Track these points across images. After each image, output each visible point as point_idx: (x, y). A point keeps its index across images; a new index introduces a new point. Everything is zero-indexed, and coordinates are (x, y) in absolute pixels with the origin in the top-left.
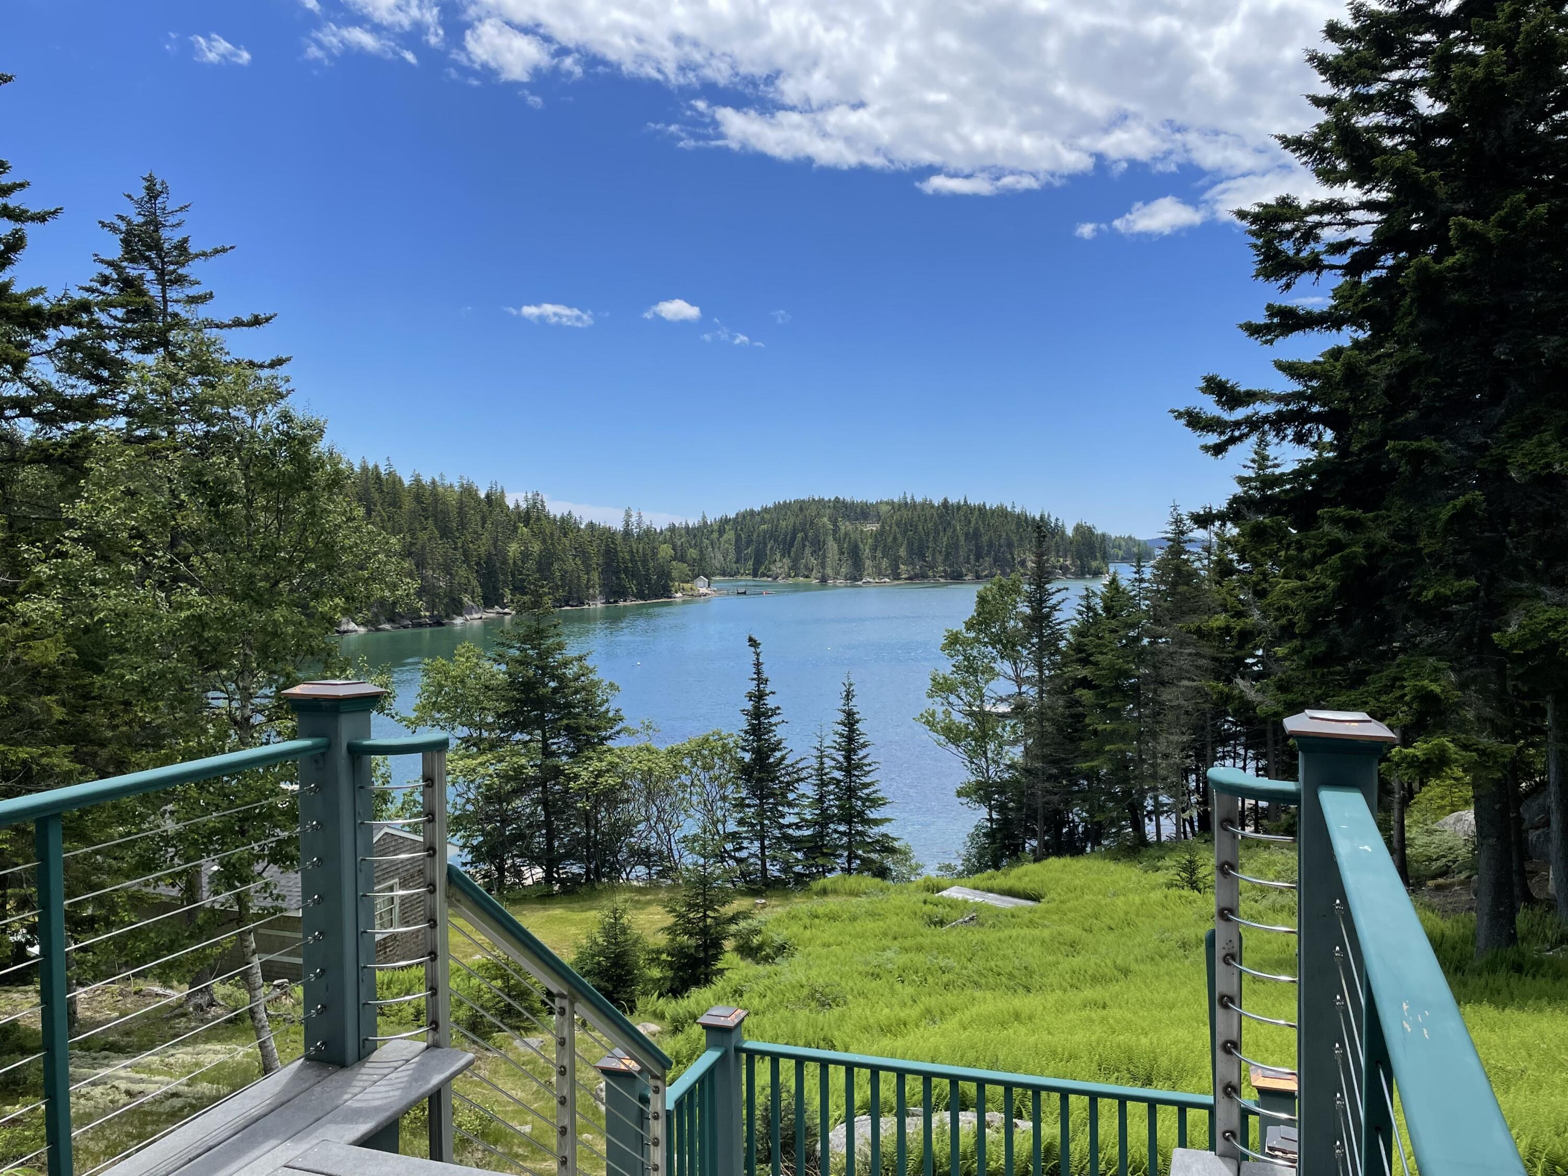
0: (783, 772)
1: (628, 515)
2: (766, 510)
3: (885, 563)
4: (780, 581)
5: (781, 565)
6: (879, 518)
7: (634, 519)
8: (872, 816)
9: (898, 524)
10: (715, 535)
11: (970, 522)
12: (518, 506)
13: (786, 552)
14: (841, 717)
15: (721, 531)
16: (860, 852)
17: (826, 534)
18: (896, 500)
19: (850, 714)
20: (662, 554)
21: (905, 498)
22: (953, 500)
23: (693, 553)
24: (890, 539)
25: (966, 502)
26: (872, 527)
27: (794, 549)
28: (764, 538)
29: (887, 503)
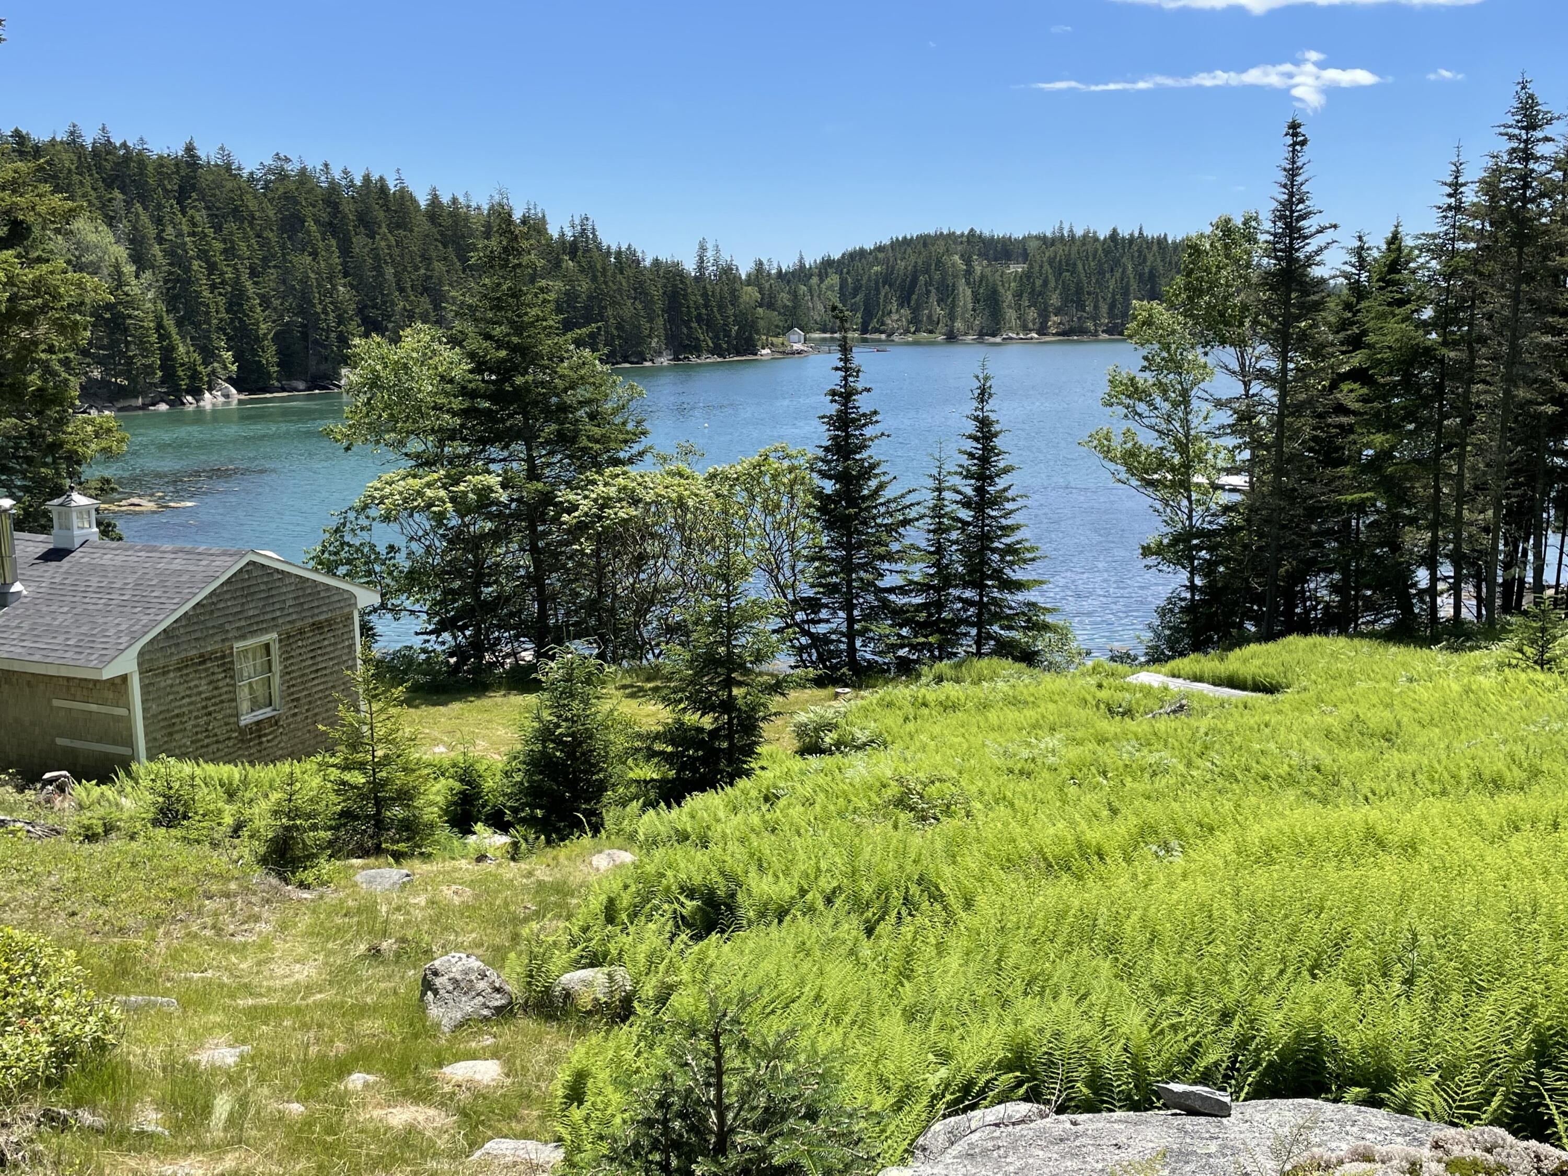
0: (882, 509)
1: (703, 249)
2: (880, 249)
3: (1032, 314)
4: (896, 338)
5: (897, 317)
6: (1025, 256)
7: (710, 254)
8: (1014, 576)
9: (1051, 262)
10: (815, 280)
11: (1145, 260)
12: (563, 235)
13: (905, 300)
14: (971, 427)
15: (822, 276)
16: (996, 628)
17: (955, 276)
18: (1049, 234)
19: (984, 423)
20: (745, 298)
21: (1061, 229)
22: (1124, 232)
23: (784, 298)
24: (1038, 283)
25: (1140, 233)
26: (1017, 268)
27: (914, 297)
28: (877, 283)
29: (1037, 238)
